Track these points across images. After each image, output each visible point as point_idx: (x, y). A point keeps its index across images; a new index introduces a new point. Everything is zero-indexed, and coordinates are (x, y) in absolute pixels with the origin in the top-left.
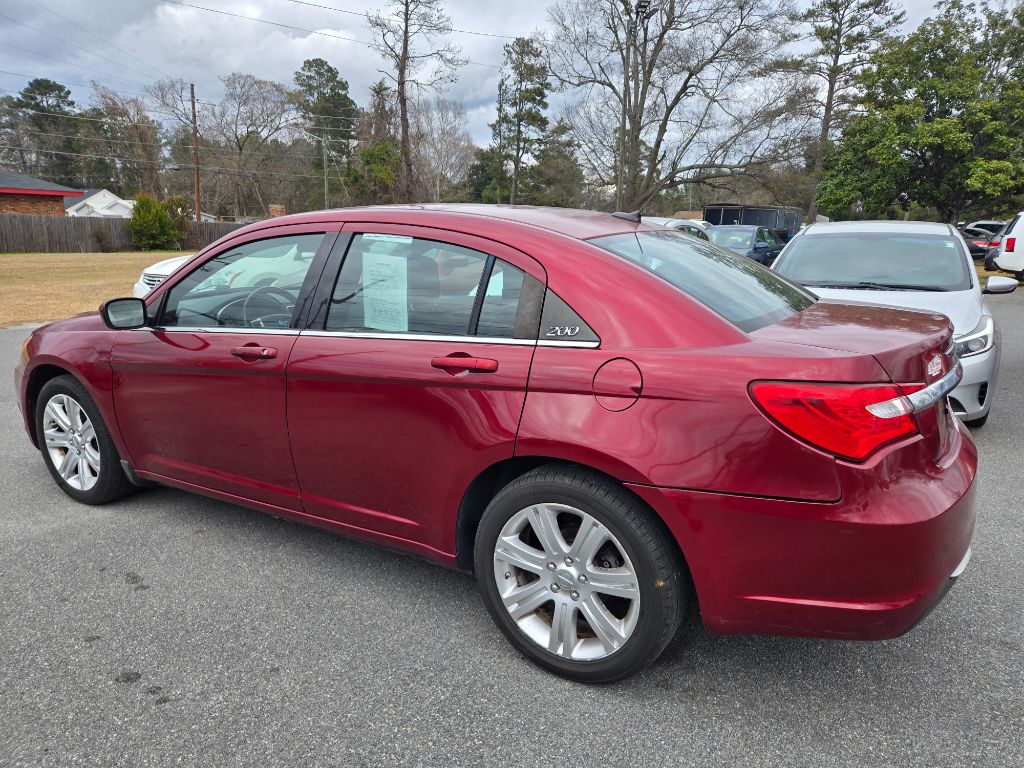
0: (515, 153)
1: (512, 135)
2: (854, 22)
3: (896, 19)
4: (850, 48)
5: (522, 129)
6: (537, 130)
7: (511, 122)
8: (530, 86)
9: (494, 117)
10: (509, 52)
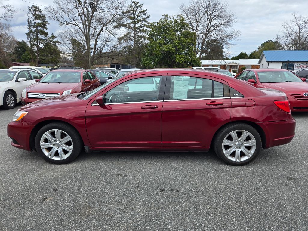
0: (36, 43)
1: (35, 37)
2: (138, 16)
3: (148, 16)
4: (138, 23)
5: (38, 35)
6: (44, 36)
7: (34, 33)
8: (39, 22)
9: (27, 31)
10: (30, 9)
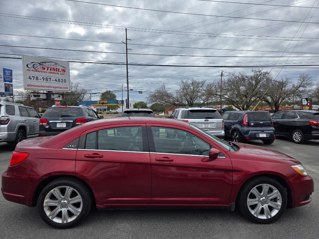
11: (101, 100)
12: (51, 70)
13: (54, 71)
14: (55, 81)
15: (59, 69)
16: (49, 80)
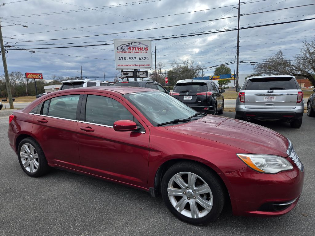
11: (215, 75)
12: (135, 50)
13: (138, 50)
14: (139, 59)
15: (142, 48)
16: (134, 59)
